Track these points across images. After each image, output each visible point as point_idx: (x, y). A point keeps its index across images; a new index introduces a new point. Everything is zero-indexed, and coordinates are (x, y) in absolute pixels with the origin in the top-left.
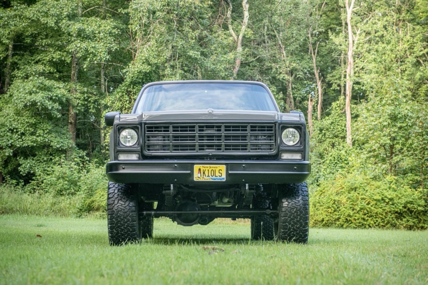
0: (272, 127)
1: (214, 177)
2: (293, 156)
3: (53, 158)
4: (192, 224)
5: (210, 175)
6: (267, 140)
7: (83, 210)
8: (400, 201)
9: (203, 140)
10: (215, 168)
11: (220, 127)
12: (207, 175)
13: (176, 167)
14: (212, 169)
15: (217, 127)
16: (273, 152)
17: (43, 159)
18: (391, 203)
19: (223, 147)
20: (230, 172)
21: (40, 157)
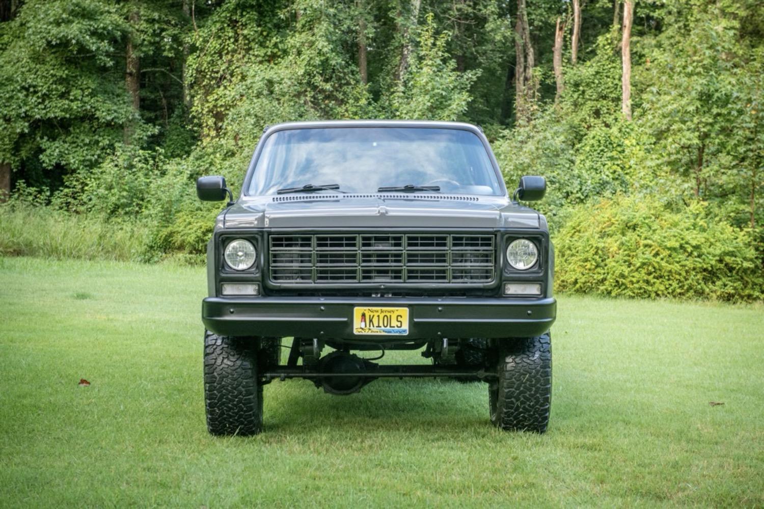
0: (489, 239)
1: (388, 328)
2: (525, 289)
3: (100, 139)
4: (349, 392)
5: (381, 324)
6: (482, 261)
7: (155, 248)
8: (711, 250)
9: (369, 261)
10: (389, 312)
11: (400, 239)
12: (376, 324)
13: (322, 310)
14: (385, 314)
15: (395, 239)
16: (491, 283)
17: (83, 140)
18: (695, 254)
19: (405, 274)
20: (416, 320)
21: (77, 138)
